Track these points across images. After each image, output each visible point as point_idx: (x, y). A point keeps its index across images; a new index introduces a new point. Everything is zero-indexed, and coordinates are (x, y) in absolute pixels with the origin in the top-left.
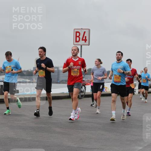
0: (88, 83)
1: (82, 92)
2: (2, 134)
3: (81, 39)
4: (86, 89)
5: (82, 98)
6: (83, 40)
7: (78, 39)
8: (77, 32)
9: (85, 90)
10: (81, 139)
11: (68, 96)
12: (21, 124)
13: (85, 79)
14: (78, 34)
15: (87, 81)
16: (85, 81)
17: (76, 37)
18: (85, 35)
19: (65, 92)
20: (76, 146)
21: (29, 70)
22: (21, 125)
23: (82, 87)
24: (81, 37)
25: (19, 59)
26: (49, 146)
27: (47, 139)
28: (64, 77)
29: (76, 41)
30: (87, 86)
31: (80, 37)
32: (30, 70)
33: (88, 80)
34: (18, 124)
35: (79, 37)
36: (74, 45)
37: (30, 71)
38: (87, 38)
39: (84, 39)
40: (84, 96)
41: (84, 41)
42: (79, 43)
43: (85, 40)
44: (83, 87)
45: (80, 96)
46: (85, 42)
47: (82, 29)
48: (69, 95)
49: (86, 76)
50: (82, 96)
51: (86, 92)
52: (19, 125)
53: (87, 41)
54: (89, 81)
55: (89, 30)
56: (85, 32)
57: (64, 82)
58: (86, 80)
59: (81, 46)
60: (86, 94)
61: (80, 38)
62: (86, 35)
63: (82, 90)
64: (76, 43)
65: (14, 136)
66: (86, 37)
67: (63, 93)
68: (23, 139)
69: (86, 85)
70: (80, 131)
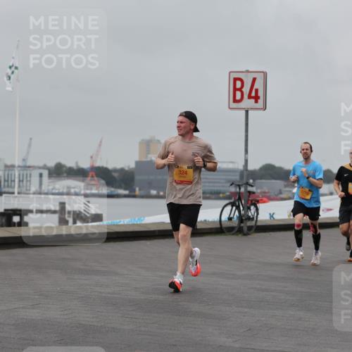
0: (264, 199)
1: (249, 219)
2: (66, 317)
3: (246, 96)
4: (260, 212)
5: (249, 234)
6: (250, 97)
7: (238, 95)
8: (235, 80)
9: (258, 214)
10: (250, 330)
11: (217, 229)
12: (109, 293)
13: (257, 189)
14: (239, 84)
15: (261, 193)
16: (257, 194)
17: (235, 89)
18: (255, 87)
19: (210, 220)
20: (237, 345)
21: (127, 169)
22: (109, 295)
23: (249, 208)
24: (246, 90)
25: (101, 142)
26: (175, 345)
27: (171, 329)
28: (207, 184)
29: (235, 101)
30: (260, 206)
31: (244, 90)
32: (129, 167)
33: (263, 190)
34: (101, 292)
35: (240, 90)
36: (230, 108)
37: (127, 171)
38: (261, 94)
39: (253, 94)
40: (254, 229)
41: (253, 100)
42: (242, 105)
43: (256, 98)
44: (252, 207)
45: (245, 229)
46: (256, 102)
47: (248, 71)
48: (219, 226)
49: (259, 181)
50: (250, 228)
51: (259, 219)
52: (104, 295)
53: (261, 101)
54: (265, 193)
55: (265, 74)
56: (254, 80)
57: (208, 195)
58: (259, 191)
59: (247, 112)
60: (259, 224)
61: (245, 93)
62: (258, 85)
63: (250, 214)
64: (235, 105)
65: (92, 322)
66: (257, 91)
67: (205, 221)
68: (114, 328)
69: (258, 202)
70: (246, 310)
